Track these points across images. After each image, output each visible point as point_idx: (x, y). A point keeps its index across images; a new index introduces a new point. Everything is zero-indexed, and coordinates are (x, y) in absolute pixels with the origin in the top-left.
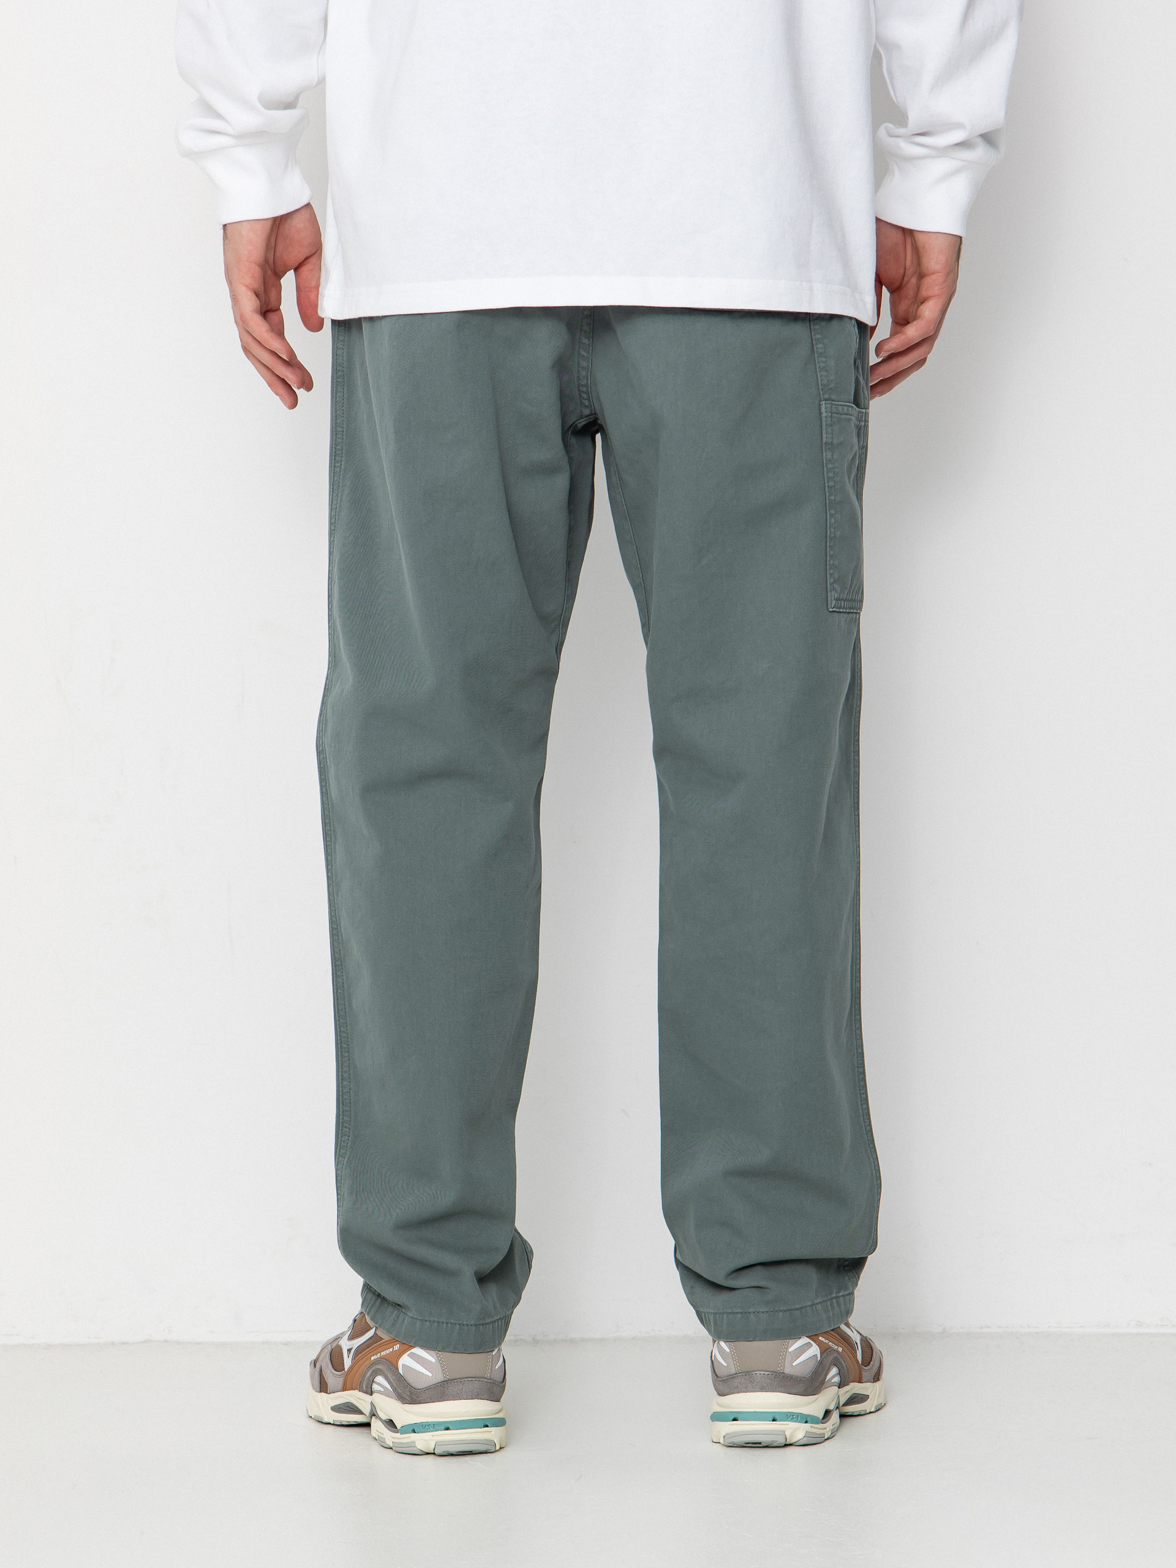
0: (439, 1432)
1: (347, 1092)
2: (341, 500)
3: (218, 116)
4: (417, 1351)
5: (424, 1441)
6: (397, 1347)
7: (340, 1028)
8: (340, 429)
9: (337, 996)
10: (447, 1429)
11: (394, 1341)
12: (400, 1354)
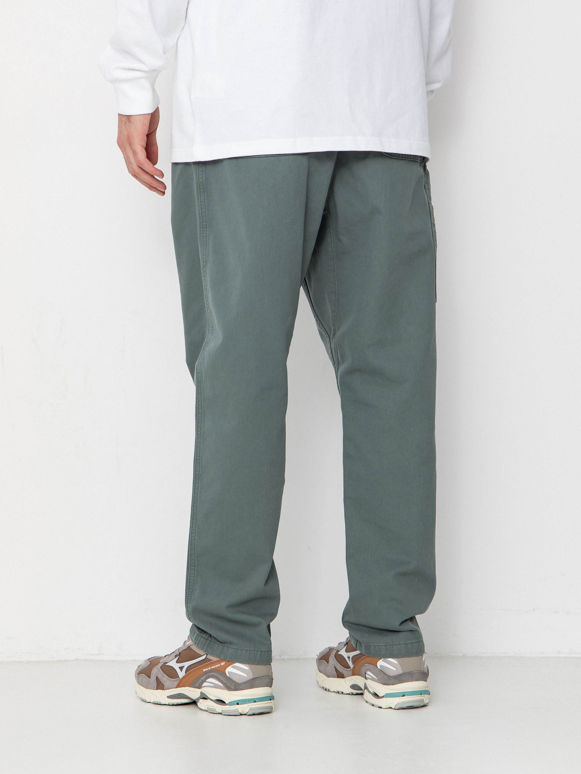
0: (252, 703)
1: (193, 539)
2: (208, 250)
3: (141, 61)
4: (237, 664)
5: (242, 708)
6: (223, 664)
7: (193, 508)
8: (205, 215)
9: (194, 492)
10: (255, 702)
11: (222, 660)
12: (226, 667)
